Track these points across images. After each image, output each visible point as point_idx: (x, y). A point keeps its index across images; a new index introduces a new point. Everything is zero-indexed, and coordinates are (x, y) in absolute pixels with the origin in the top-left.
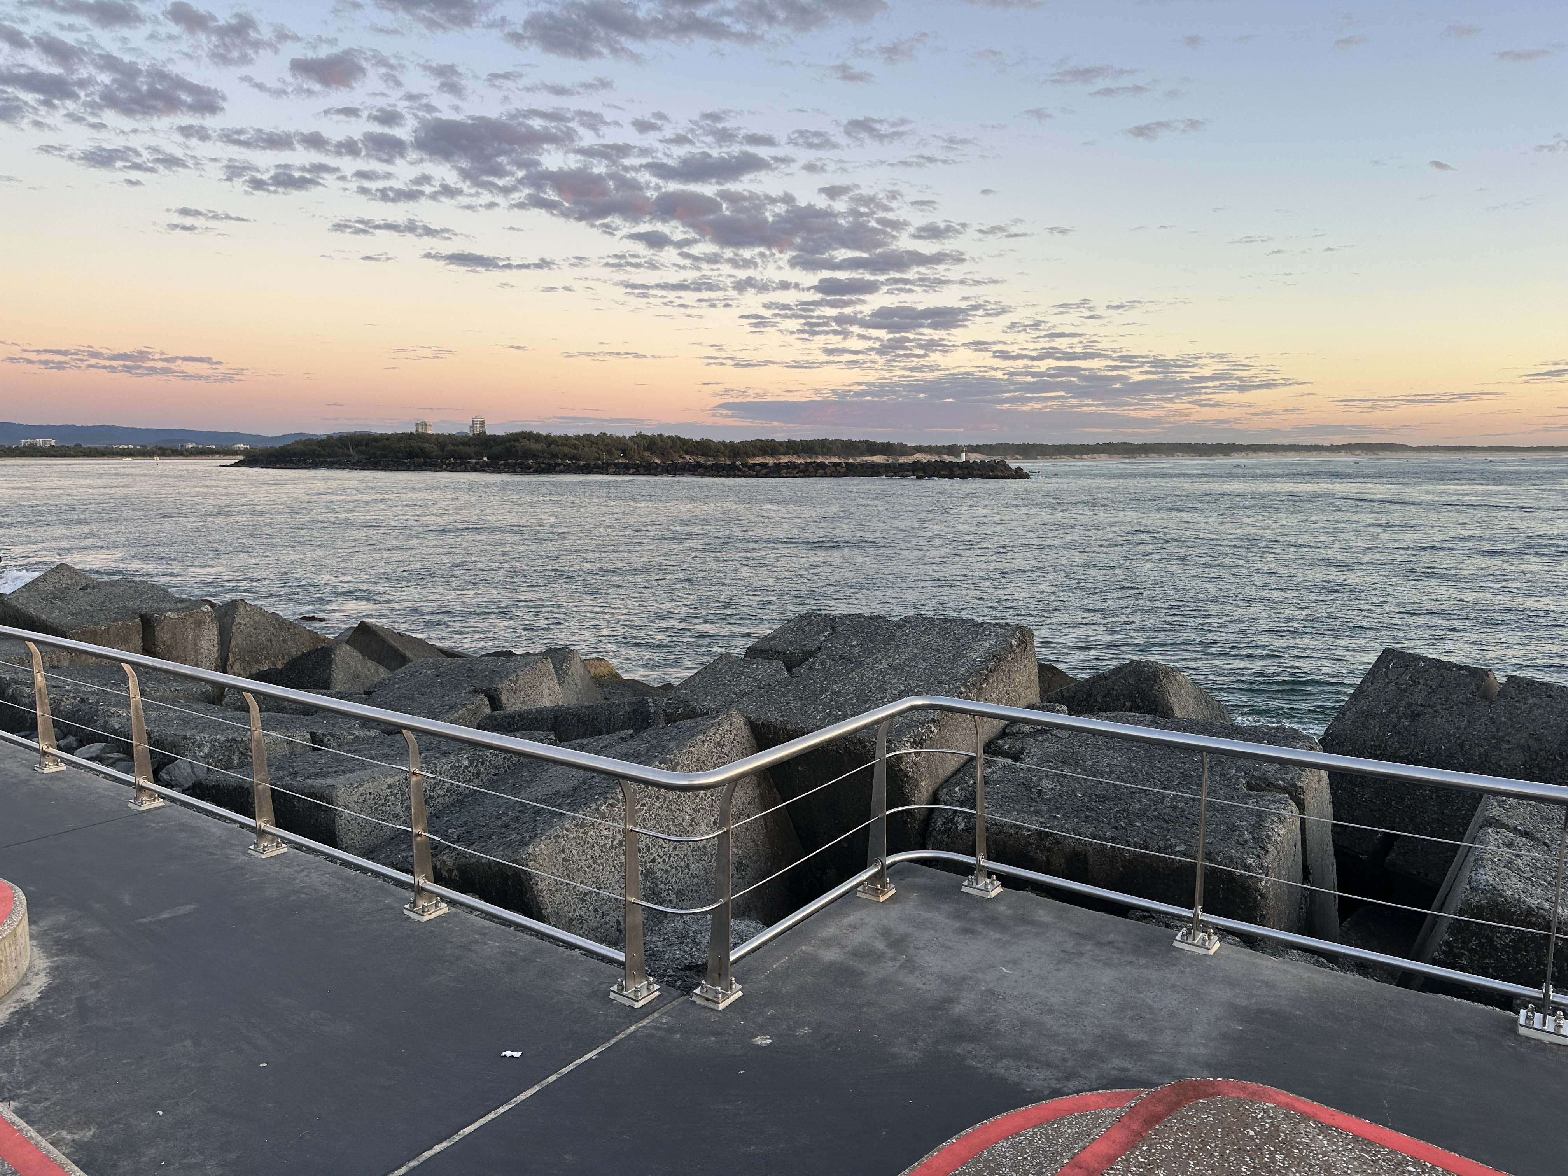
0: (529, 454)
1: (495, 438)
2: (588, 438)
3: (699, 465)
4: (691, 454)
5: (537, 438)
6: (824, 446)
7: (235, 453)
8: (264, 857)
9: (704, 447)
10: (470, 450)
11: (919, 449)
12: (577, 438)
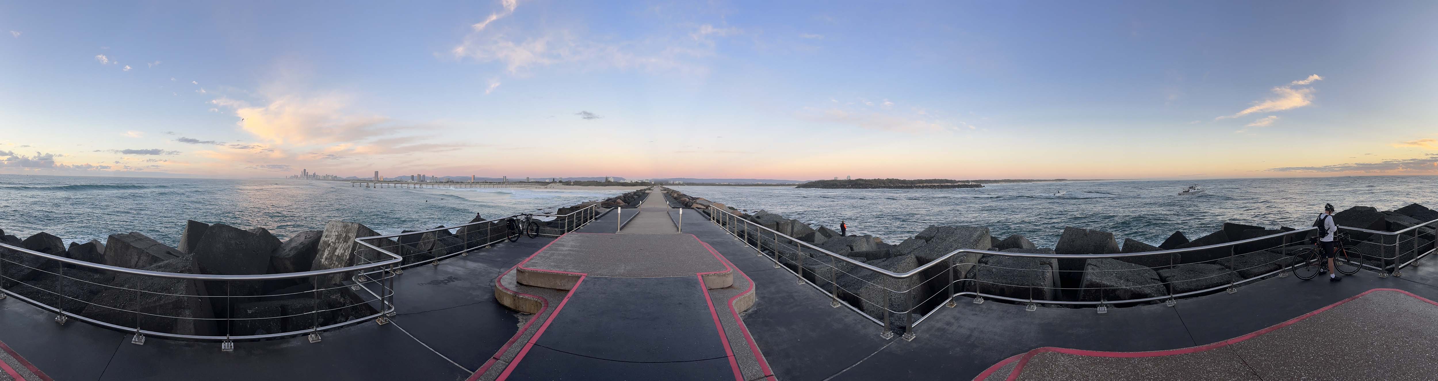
0: (860, 184)
1: (854, 179)
3: (903, 186)
4: (901, 183)
5: (862, 180)
7: (796, 185)
10: (847, 184)
11: (959, 181)
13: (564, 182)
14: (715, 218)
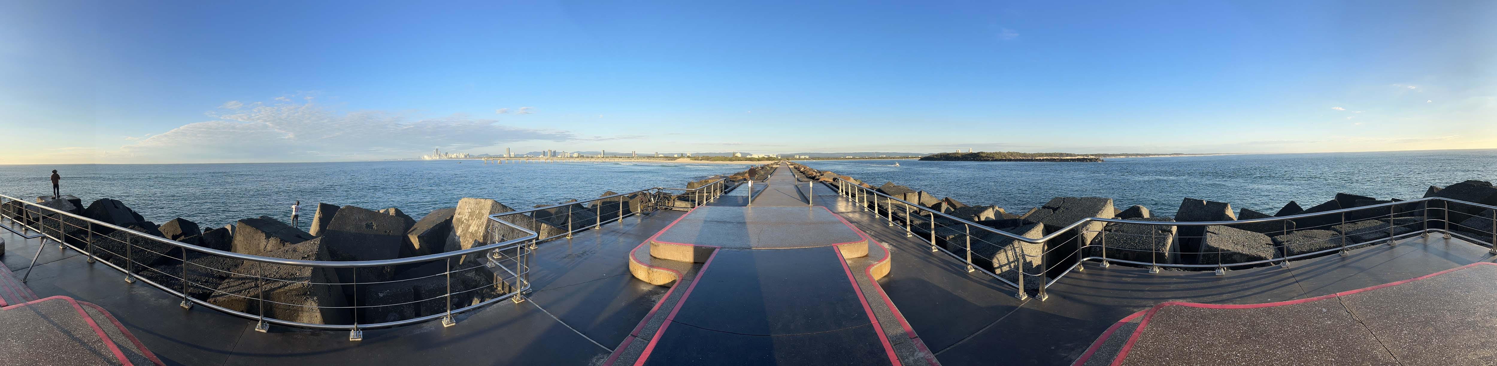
1: (974, 153)
2: (996, 153)
3: (1023, 159)
4: (1022, 156)
6: (1055, 154)
9: (1024, 155)
11: (1078, 155)
12: (993, 153)
13: (692, 157)
14: (844, 190)
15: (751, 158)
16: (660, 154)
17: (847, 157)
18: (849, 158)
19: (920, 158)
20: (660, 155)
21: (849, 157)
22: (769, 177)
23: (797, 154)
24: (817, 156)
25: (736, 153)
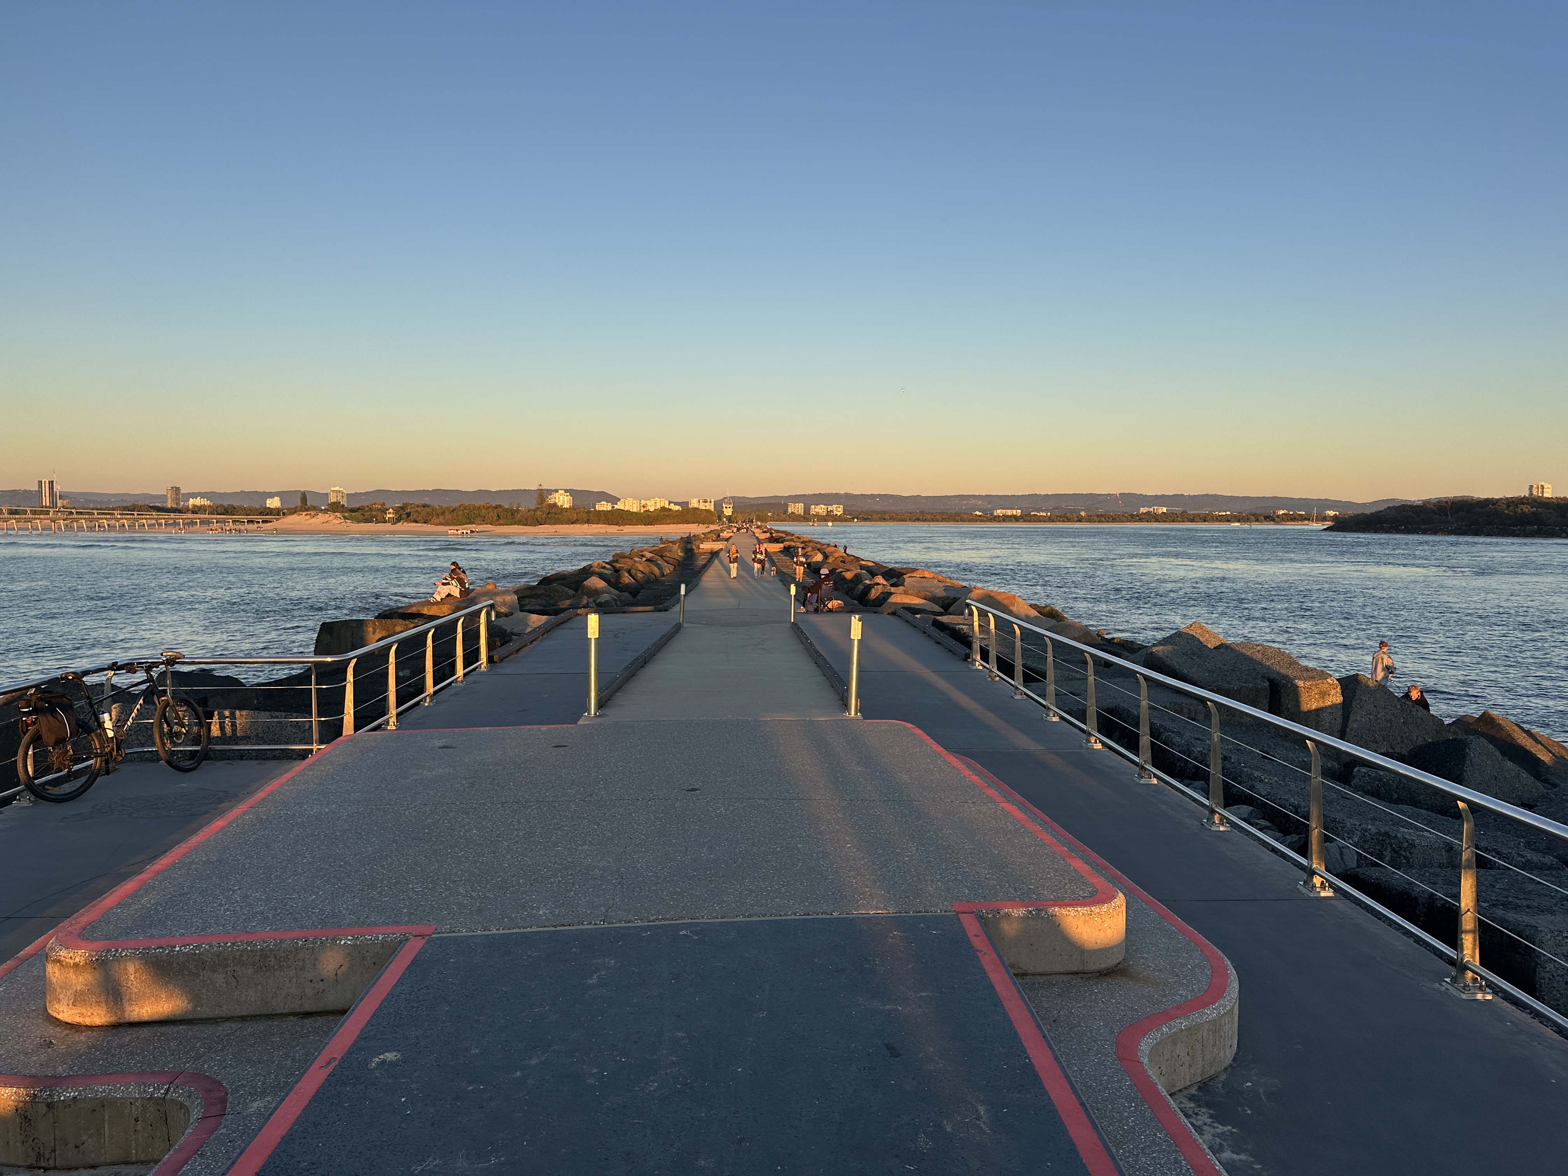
7: (1324, 519)
8: (1464, 997)
13: (352, 510)
14: (993, 654)
15: (613, 512)
16: (194, 495)
17: (999, 512)
18: (1006, 519)
19: (1334, 518)
20: (192, 502)
21: (1009, 512)
22: (683, 592)
23: (796, 499)
24: (878, 508)
25: (550, 492)
